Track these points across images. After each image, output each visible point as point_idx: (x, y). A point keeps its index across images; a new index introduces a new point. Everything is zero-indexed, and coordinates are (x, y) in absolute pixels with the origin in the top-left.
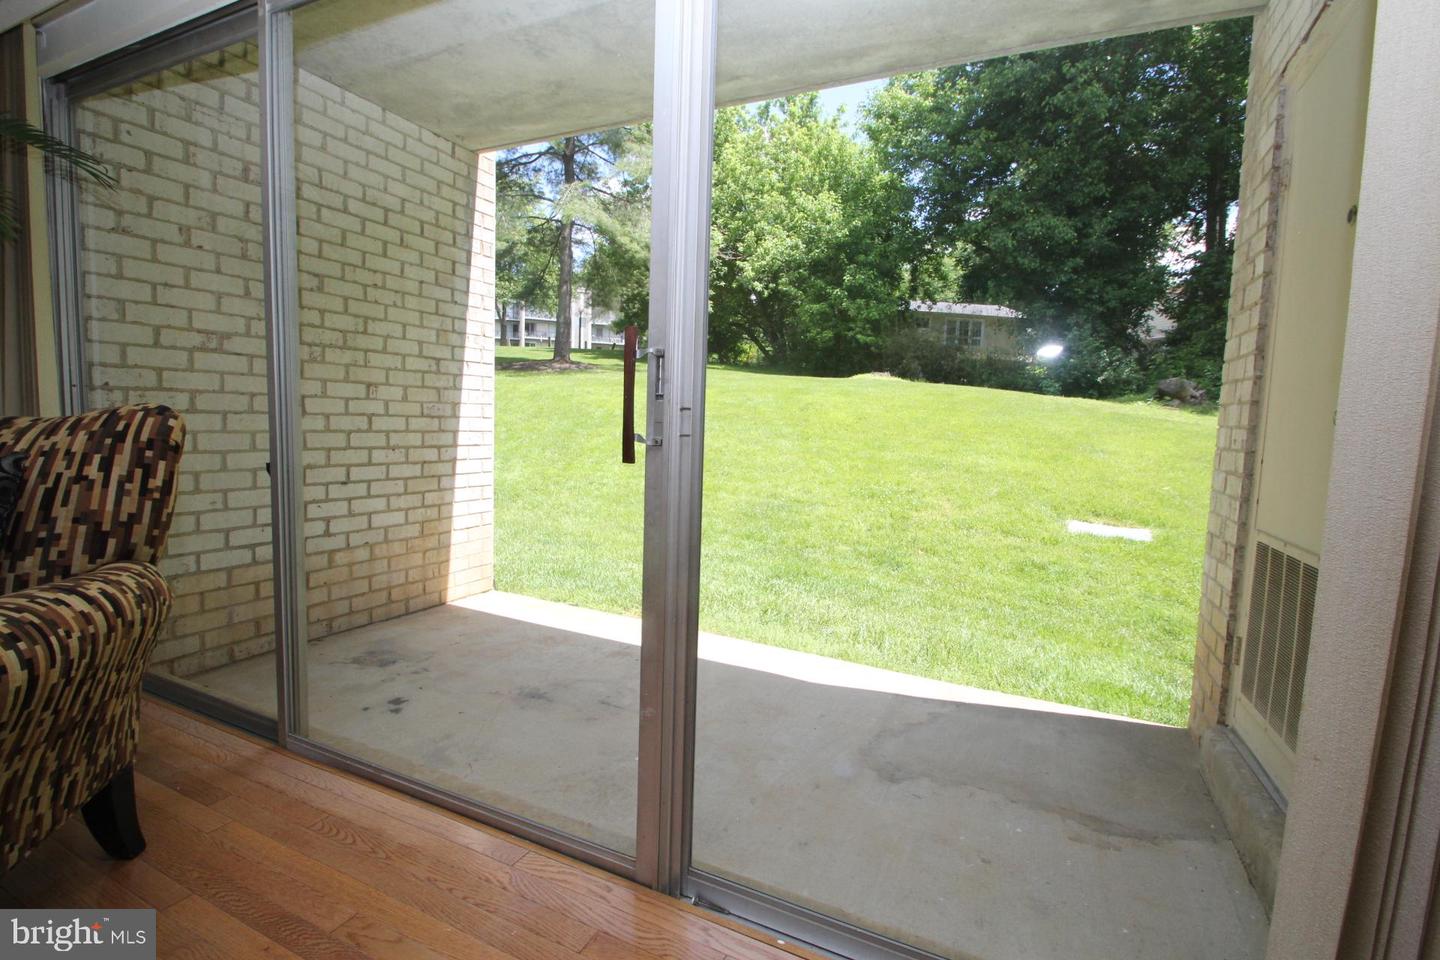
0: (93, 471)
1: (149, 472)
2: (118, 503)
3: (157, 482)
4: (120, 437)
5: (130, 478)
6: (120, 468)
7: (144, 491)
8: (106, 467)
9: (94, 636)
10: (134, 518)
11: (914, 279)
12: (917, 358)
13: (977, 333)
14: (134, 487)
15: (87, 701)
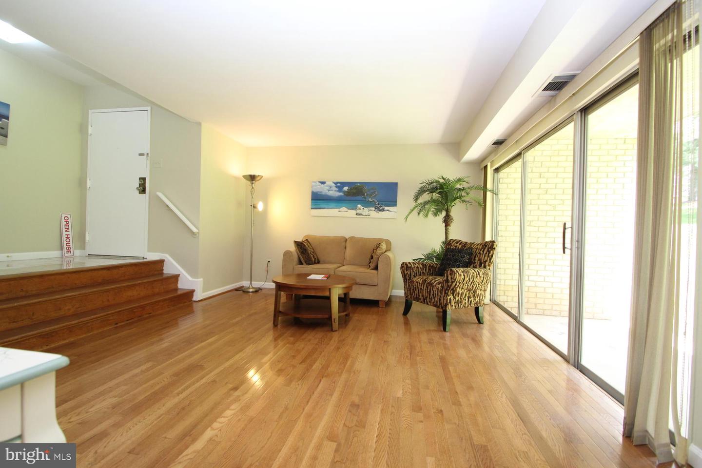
0: (481, 252)
1: (489, 253)
2: (484, 258)
3: (491, 255)
4: (486, 246)
5: (486, 253)
6: (485, 252)
7: (488, 256)
8: (483, 251)
9: (474, 276)
10: (486, 261)
14: (487, 255)
15: (473, 287)
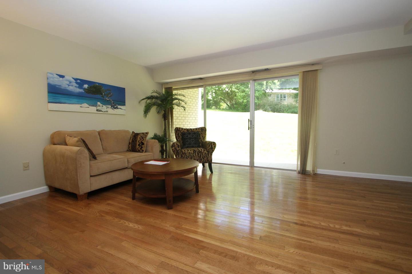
11: (267, 85)
12: (269, 106)
13: (285, 97)
